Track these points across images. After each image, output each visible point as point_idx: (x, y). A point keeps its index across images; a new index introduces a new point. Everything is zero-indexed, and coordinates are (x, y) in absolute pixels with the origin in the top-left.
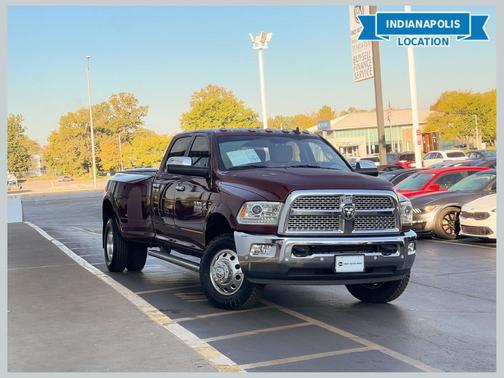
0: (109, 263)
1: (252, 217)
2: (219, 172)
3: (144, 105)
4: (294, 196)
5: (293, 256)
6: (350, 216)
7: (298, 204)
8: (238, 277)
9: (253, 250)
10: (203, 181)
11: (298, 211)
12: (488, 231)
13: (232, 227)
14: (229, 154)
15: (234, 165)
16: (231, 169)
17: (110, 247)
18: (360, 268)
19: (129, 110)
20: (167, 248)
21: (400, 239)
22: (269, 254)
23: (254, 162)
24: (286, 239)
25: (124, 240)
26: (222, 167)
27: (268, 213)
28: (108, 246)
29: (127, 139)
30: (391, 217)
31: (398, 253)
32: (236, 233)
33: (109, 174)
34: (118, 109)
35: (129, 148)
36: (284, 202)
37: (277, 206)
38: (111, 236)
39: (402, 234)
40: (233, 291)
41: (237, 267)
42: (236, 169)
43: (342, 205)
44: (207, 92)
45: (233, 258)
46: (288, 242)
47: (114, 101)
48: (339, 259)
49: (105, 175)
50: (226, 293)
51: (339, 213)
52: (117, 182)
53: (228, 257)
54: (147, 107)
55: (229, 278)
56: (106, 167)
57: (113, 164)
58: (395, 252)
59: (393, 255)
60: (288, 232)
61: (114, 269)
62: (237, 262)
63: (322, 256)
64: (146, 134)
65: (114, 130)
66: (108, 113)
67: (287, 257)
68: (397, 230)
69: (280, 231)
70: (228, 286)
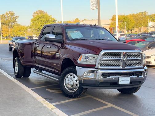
0: (16, 74)
1: (85, 60)
2: (67, 41)
3: (17, 16)
4: (102, 52)
5: (102, 77)
6: (125, 61)
7: (104, 56)
8: (77, 85)
9: (85, 74)
10: (59, 45)
11: (104, 59)
12: (150, 62)
13: (75, 64)
14: (70, 33)
15: (73, 38)
16: (71, 40)
17: (17, 68)
18: (128, 82)
19: (12, 17)
20: (41, 70)
21: (143, 70)
22: (91, 76)
23: (81, 37)
24: (99, 70)
25: (22, 66)
26: (68, 39)
27: (91, 59)
28: (15, 68)
29: (12, 27)
30: (139, 61)
31: (142, 76)
32: (77, 67)
33: (5, 38)
34: (8, 17)
35: (12, 30)
36: (98, 55)
37: (95, 56)
38: (17, 64)
39: (143, 68)
40: (74, 90)
41: (76, 81)
42: (74, 40)
43: (122, 56)
44: (38, 12)
45: (74, 77)
46: (100, 72)
47: (7, 14)
48: (120, 79)
49: (4, 38)
50: (71, 91)
51: (120, 60)
52: (19, 43)
53: (72, 76)
54: (18, 16)
55: (73, 85)
56: (5, 36)
57: (7, 35)
58: (141, 75)
59: (140, 77)
60: (100, 67)
61: (18, 76)
62: (76, 78)
63: (113, 77)
64: (18, 25)
65: (7, 23)
66: (5, 18)
67: (99, 78)
68: (141, 66)
69: (96, 67)
70: (72, 88)
